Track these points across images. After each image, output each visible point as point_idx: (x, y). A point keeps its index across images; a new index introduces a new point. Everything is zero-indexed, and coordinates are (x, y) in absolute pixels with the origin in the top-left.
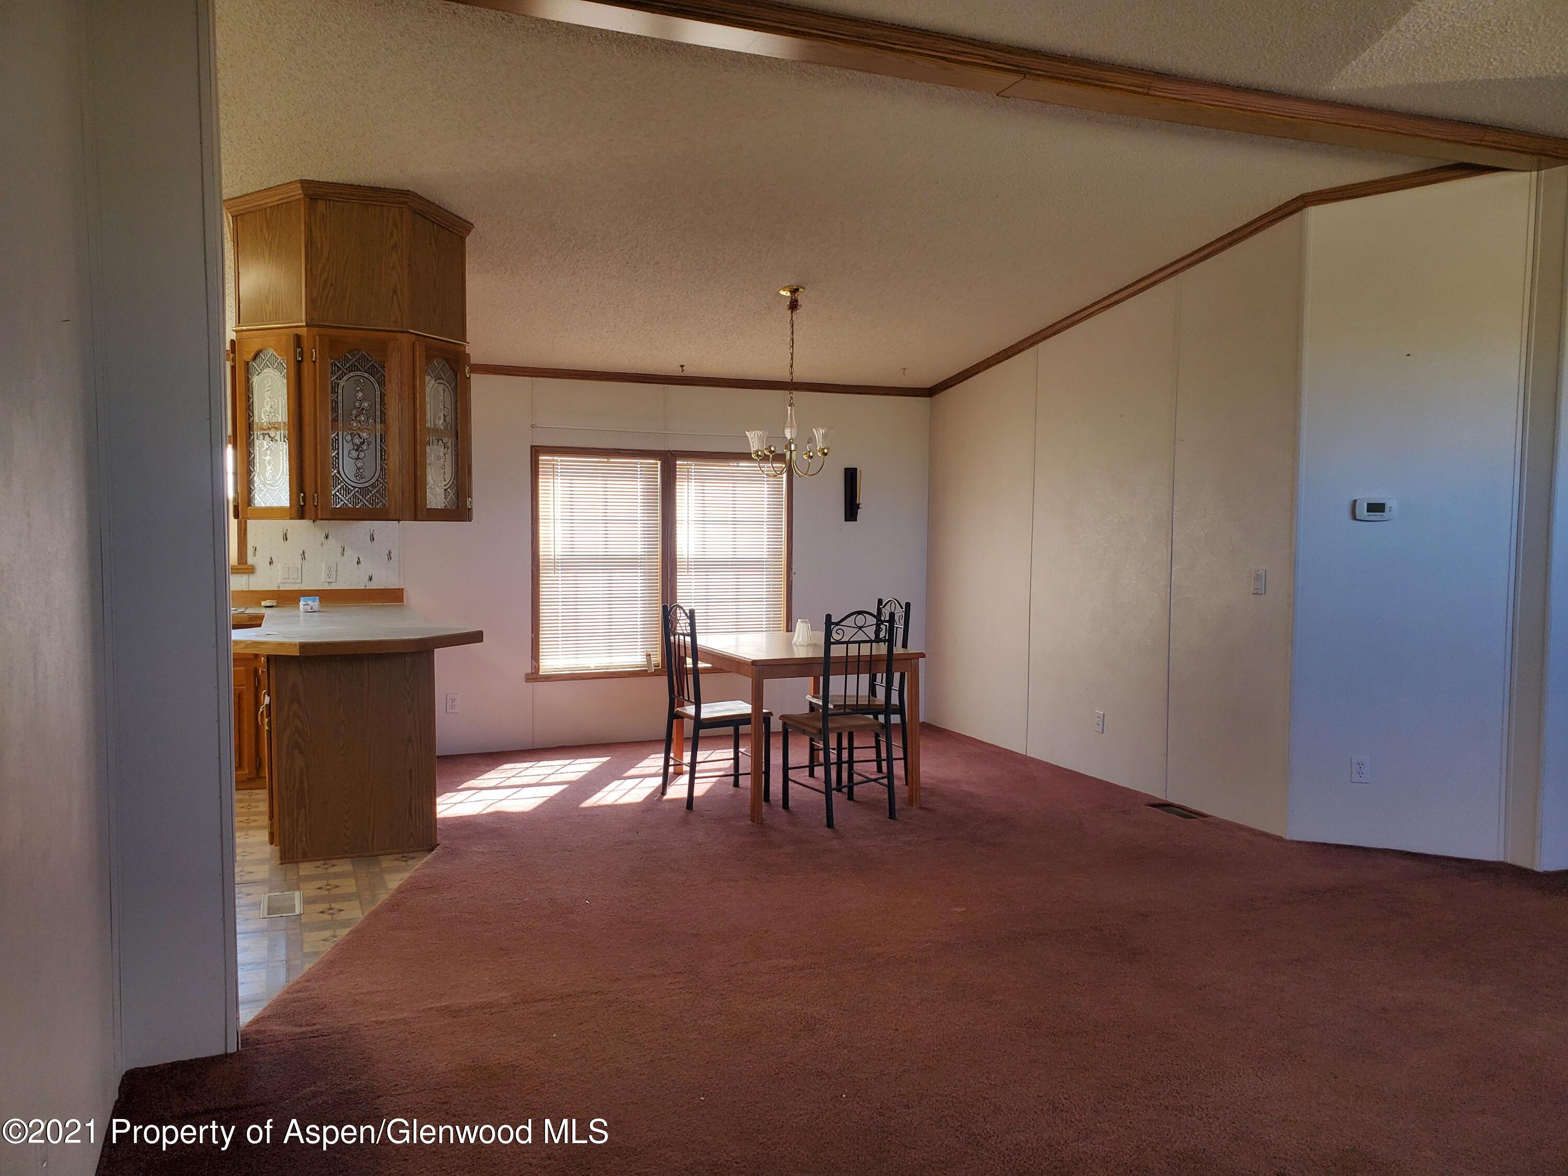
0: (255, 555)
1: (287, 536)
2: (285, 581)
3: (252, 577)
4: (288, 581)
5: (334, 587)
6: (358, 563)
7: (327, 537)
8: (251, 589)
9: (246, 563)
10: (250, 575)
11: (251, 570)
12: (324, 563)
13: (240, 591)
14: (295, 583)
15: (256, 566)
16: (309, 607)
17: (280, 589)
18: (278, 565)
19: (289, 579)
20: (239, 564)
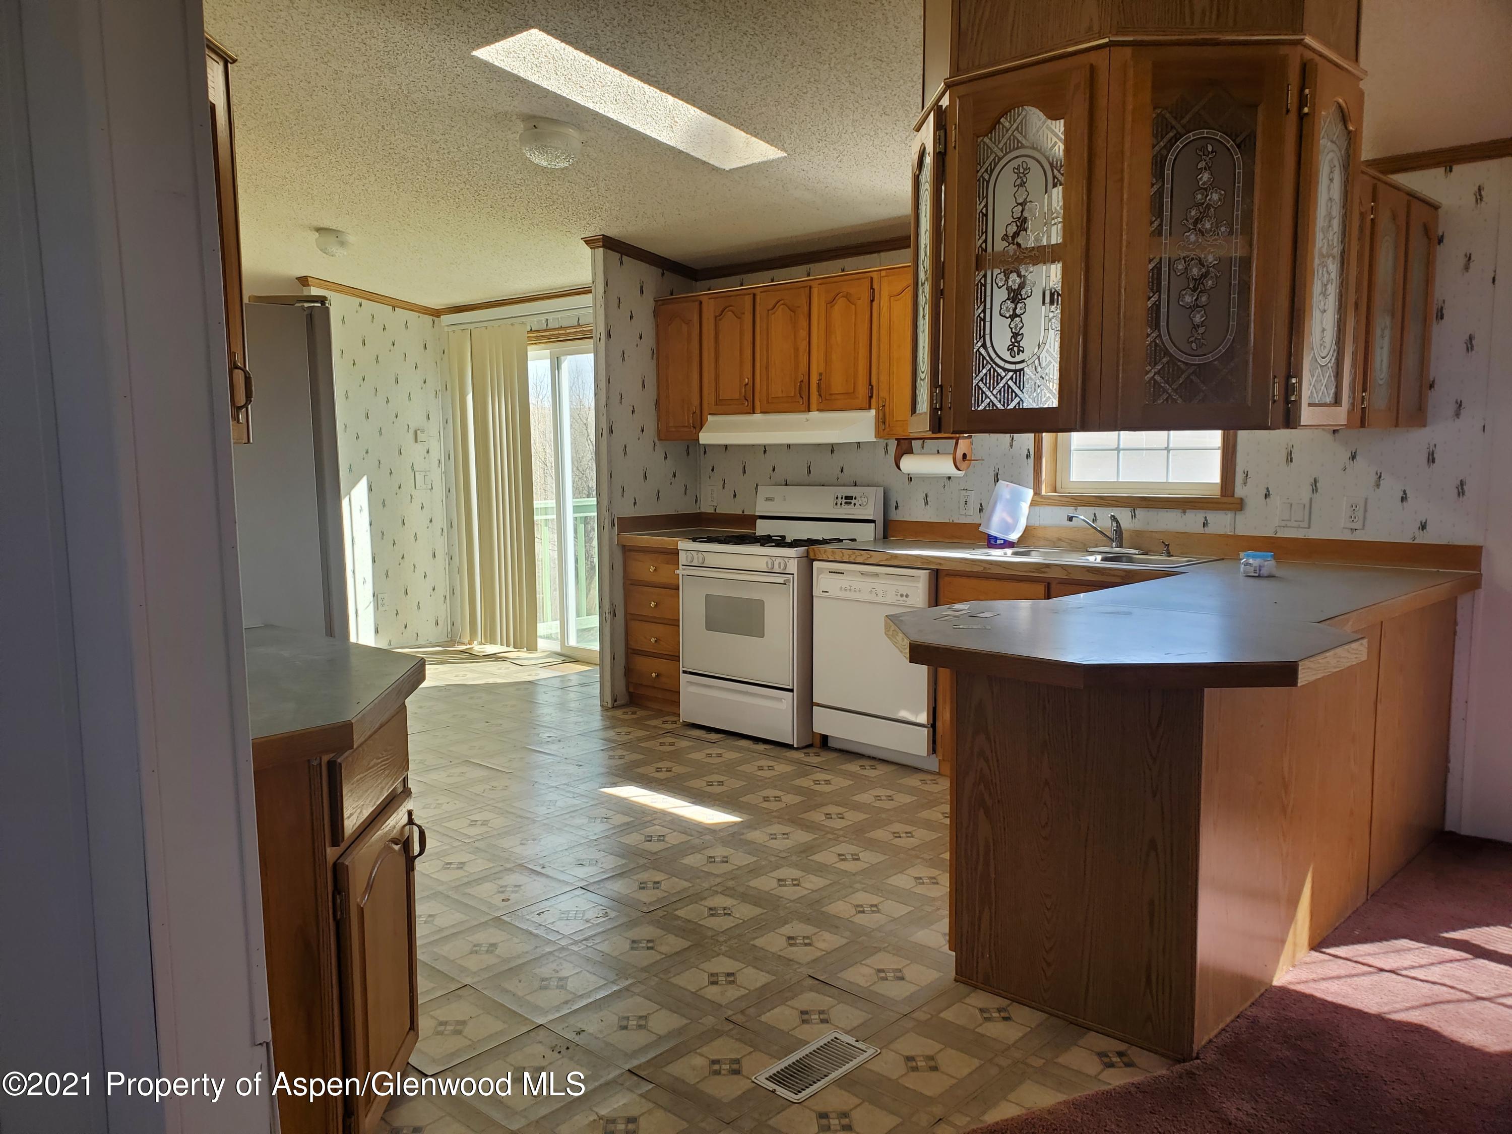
0: (1245, 484)
1: (1293, 455)
2: (1283, 524)
3: (1240, 517)
4: (1289, 524)
5: (1359, 536)
6: (1404, 499)
7: (1353, 457)
8: (1238, 532)
9: (1233, 496)
10: (1237, 512)
11: (1239, 505)
12: (1345, 498)
13: (1220, 535)
14: (1299, 527)
15: (1246, 500)
16: (1252, 569)
17: (1277, 536)
18: (1276, 500)
19: (1290, 520)
20: (1222, 495)
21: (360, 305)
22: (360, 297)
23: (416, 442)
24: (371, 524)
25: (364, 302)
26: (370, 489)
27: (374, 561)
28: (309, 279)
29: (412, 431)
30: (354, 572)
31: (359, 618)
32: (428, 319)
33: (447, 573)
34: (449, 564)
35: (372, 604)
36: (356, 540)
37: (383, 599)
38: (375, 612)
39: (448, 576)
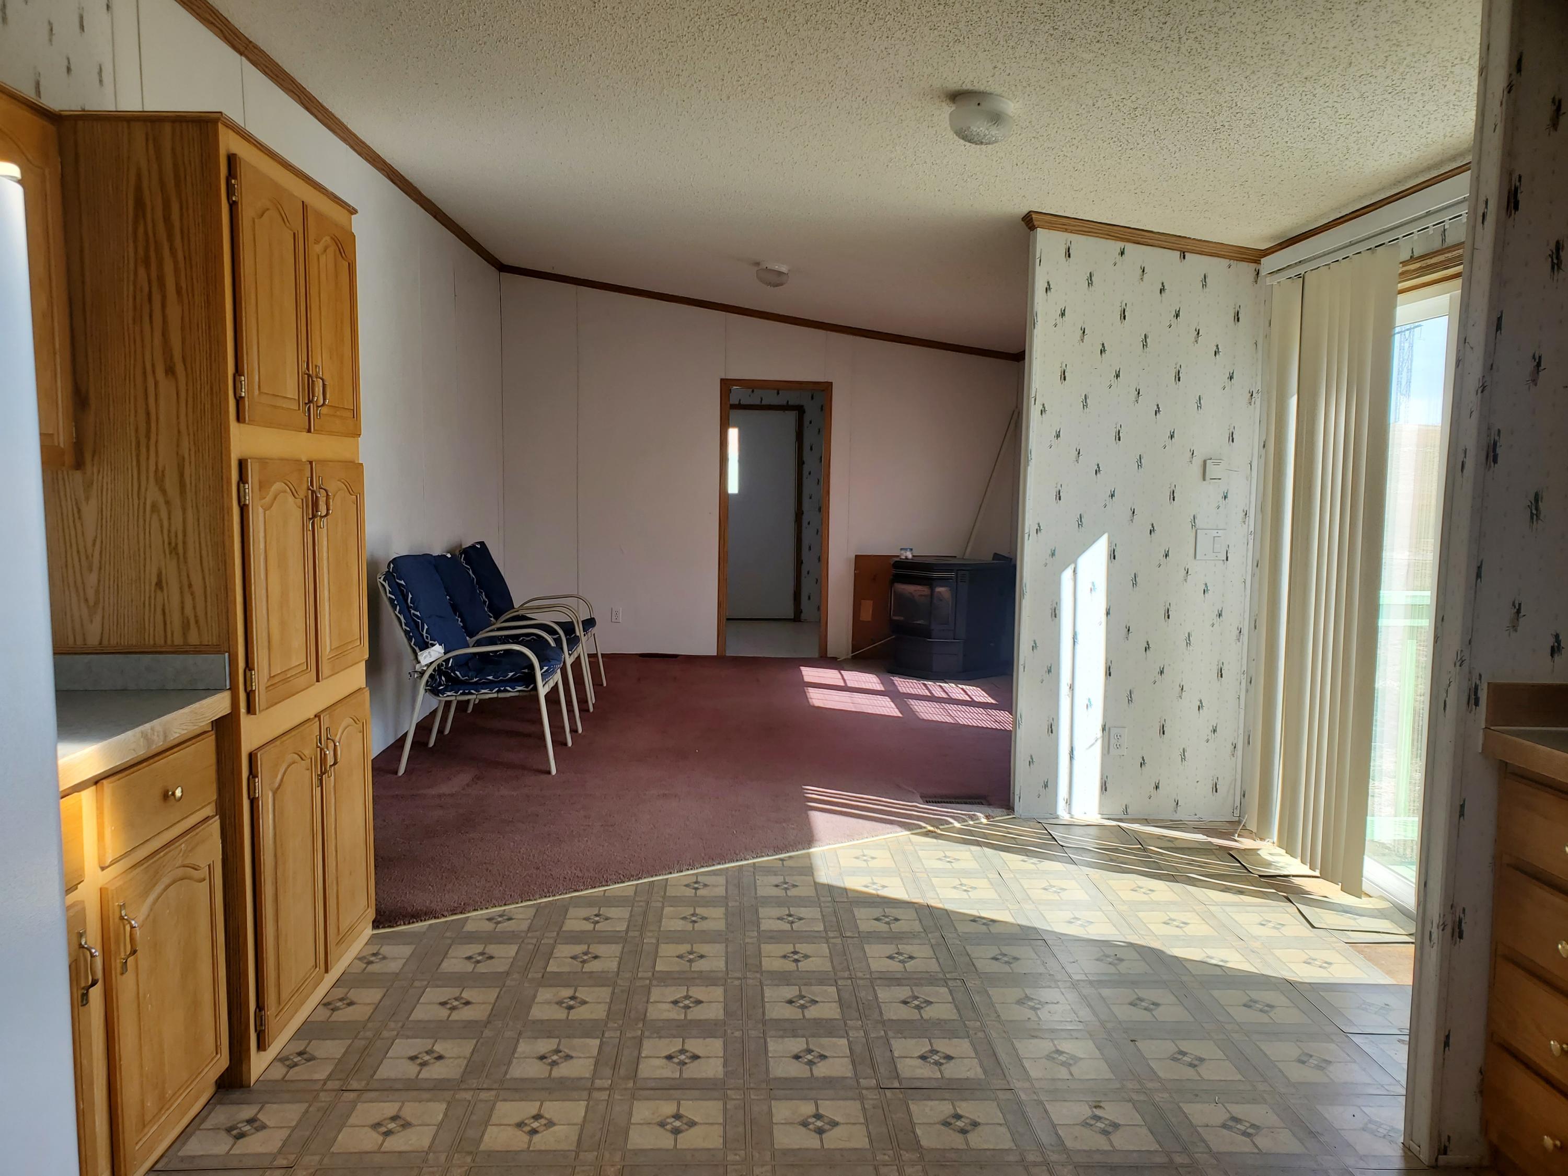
21: (1122, 253)
22: (1122, 240)
23: (1204, 479)
24: (1108, 613)
25: (1130, 247)
26: (1113, 556)
27: (1109, 673)
28: (1034, 216)
29: (1198, 461)
30: (1072, 687)
31: (1075, 762)
32: (1247, 269)
33: (1242, 706)
34: (1247, 691)
35: (1099, 743)
36: (1079, 637)
37: (1119, 737)
38: (1103, 755)
39: (1242, 712)
